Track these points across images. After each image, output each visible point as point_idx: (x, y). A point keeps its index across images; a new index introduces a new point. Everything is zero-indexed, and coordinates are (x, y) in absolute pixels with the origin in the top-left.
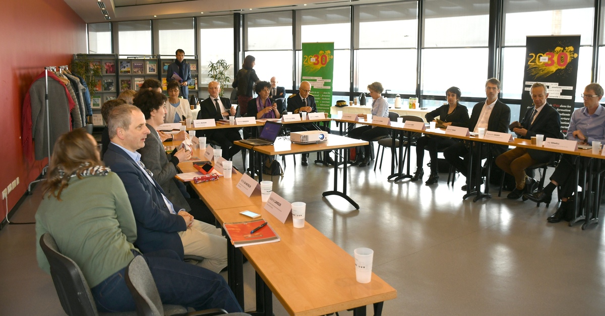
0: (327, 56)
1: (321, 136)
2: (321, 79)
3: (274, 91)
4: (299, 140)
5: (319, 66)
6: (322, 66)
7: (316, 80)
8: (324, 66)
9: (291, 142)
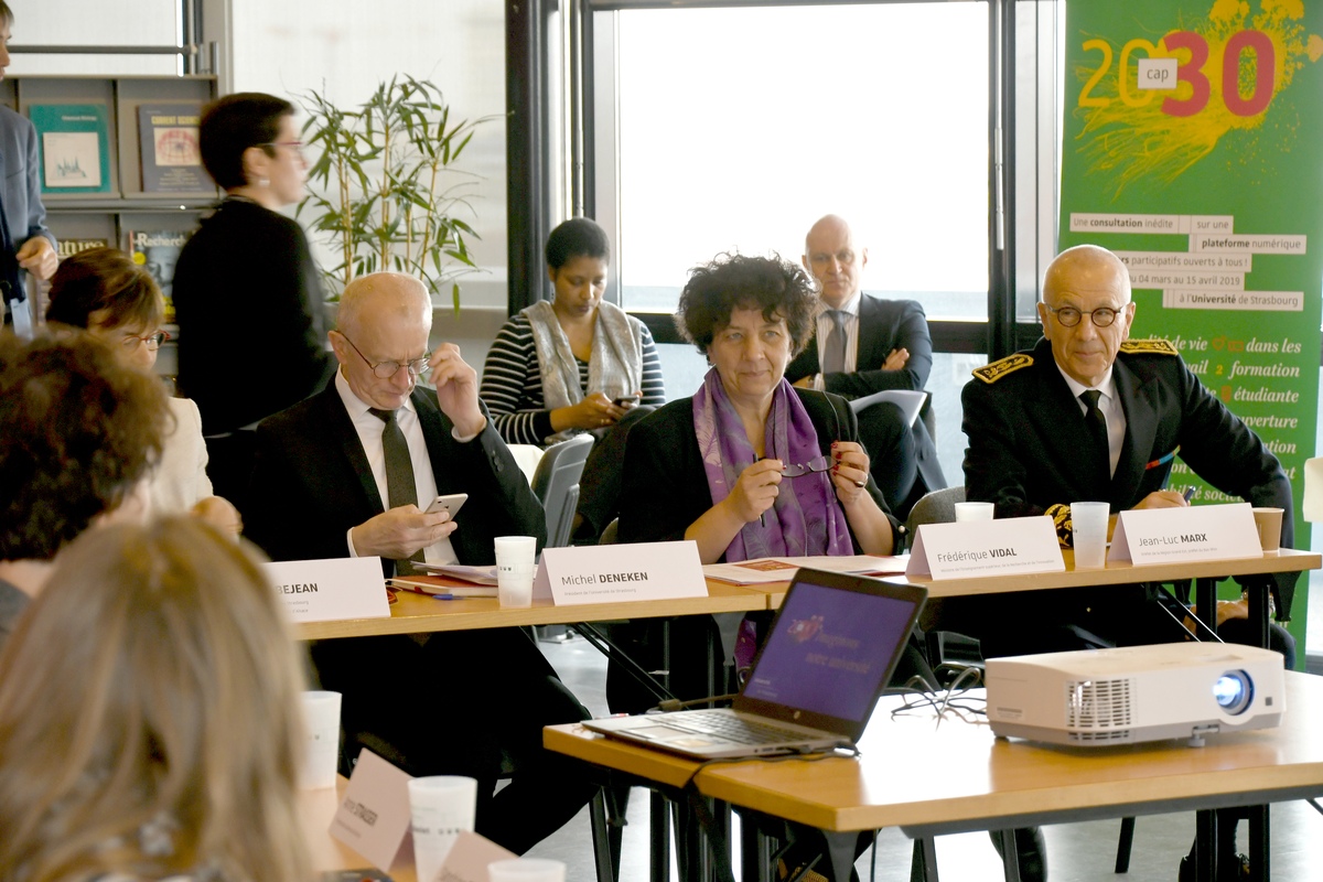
0: (1275, 37)
1: (1232, 688)
2: (1227, 233)
3: (838, 335)
4: (1055, 718)
5: (1211, 125)
6: (1237, 121)
7: (1179, 243)
8: (1250, 122)
9: (988, 737)
